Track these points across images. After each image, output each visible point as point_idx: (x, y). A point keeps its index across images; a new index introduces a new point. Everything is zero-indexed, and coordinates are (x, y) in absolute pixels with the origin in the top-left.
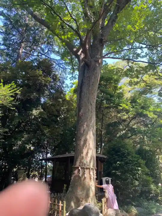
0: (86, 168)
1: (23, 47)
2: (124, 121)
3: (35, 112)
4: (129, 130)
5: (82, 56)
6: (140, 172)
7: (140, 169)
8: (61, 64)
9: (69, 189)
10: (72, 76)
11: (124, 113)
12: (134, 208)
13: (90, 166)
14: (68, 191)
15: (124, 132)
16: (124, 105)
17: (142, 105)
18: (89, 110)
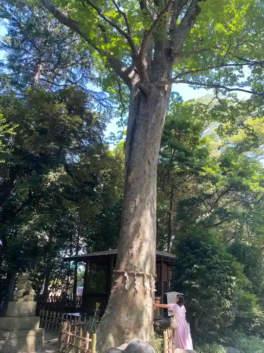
0: (137, 274)
1: (41, 71)
2: (209, 196)
3: (52, 176)
4: (216, 213)
5: (136, 80)
6: (234, 284)
7: (234, 278)
8: (103, 100)
9: (106, 311)
10: (121, 120)
11: (209, 183)
12: (223, 348)
13: (145, 271)
14: (104, 316)
15: (208, 215)
16: (209, 170)
17: (240, 169)
18: (145, 172)
